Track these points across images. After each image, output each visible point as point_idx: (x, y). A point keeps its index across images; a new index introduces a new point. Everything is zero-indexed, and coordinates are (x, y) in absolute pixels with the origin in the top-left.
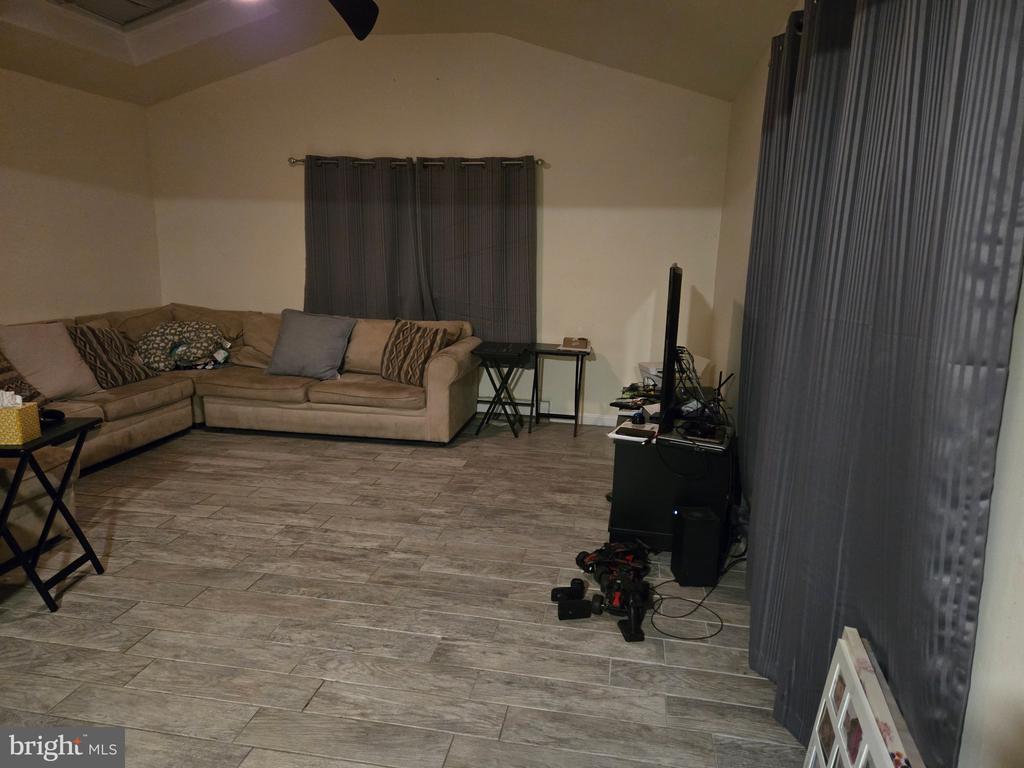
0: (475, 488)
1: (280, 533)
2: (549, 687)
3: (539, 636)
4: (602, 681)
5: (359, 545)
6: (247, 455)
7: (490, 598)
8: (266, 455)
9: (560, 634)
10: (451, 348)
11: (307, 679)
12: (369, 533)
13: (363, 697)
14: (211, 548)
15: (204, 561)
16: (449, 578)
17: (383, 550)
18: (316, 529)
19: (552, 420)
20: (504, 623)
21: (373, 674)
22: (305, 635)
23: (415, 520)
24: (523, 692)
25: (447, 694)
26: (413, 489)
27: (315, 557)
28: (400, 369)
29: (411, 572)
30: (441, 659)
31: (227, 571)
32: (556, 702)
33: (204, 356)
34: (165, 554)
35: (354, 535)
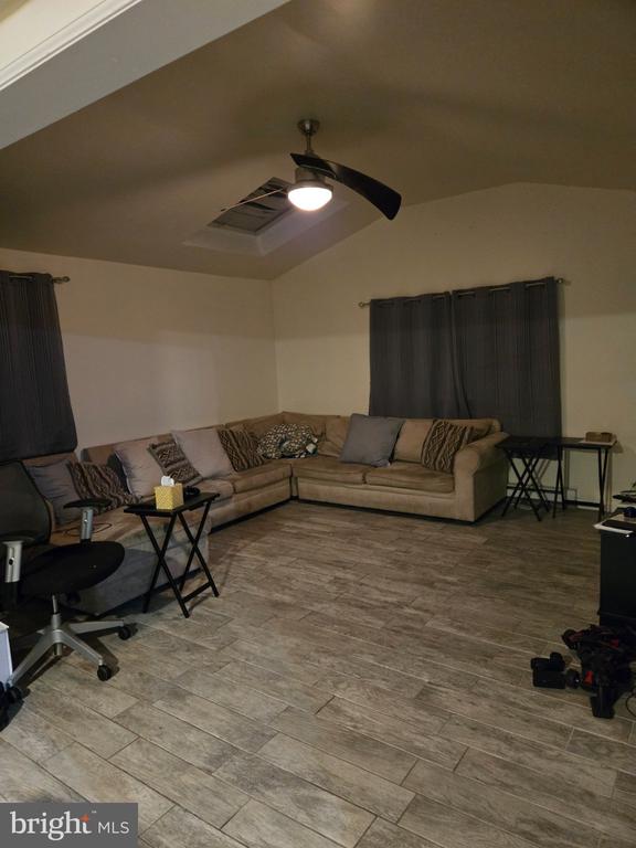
0: (489, 563)
1: (330, 582)
2: (508, 740)
3: (512, 696)
4: (559, 745)
5: (383, 599)
6: (321, 521)
7: (477, 657)
8: (334, 522)
9: (531, 699)
10: (476, 443)
11: (322, 693)
12: (393, 590)
13: (358, 714)
14: (284, 587)
15: (277, 596)
16: (448, 634)
17: (399, 605)
18: (355, 582)
19: (580, 507)
20: (483, 679)
21: (369, 698)
22: (330, 660)
23: (431, 584)
24: (485, 739)
25: (421, 726)
26: (436, 558)
27: (349, 604)
28: (436, 459)
29: (418, 626)
30: (424, 697)
31: (289, 605)
32: (512, 753)
33: (299, 448)
34: (255, 588)
35: (381, 591)
